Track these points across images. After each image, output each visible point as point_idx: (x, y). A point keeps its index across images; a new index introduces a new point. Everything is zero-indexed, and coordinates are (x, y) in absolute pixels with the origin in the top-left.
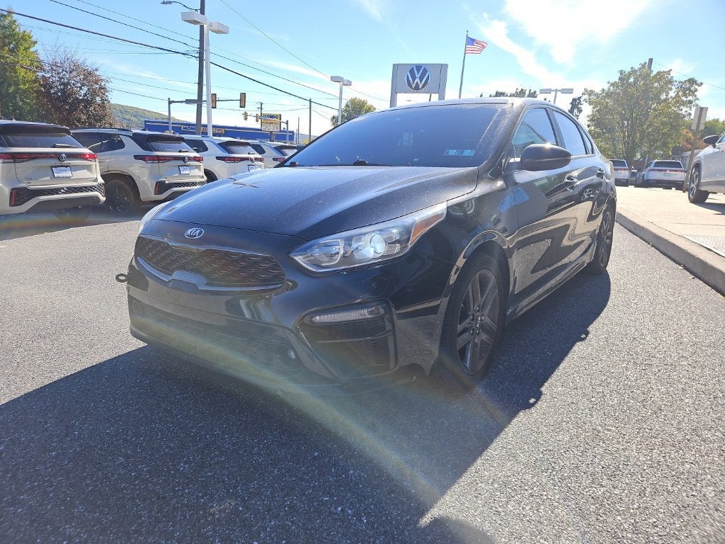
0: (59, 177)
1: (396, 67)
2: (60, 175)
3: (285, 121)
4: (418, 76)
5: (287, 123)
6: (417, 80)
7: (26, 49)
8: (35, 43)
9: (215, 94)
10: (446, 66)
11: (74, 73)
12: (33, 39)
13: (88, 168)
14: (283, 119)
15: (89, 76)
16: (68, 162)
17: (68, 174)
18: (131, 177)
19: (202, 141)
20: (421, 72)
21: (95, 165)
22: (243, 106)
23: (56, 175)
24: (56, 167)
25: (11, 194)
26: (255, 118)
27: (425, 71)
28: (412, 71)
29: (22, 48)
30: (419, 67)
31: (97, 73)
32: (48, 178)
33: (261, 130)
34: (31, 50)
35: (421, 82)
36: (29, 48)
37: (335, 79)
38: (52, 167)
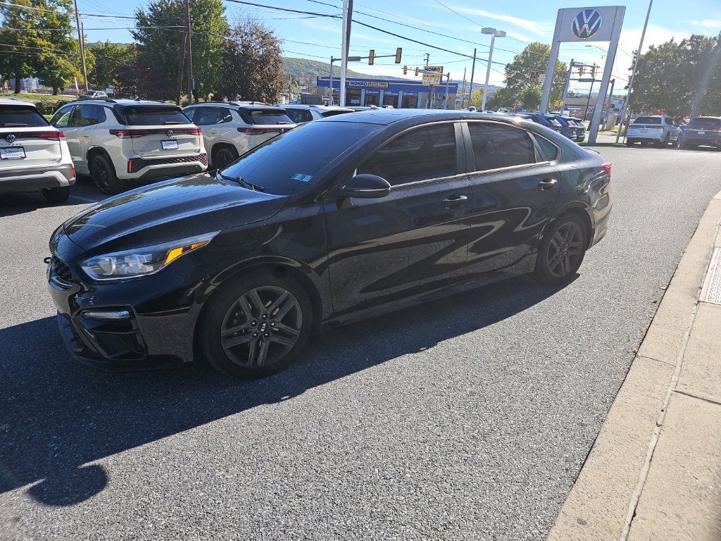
0: (166, 149)
1: (561, 12)
2: (168, 147)
3: (446, 74)
4: (587, 21)
5: (448, 76)
6: (586, 26)
7: (216, 16)
8: (225, 9)
9: (373, 51)
10: (624, 8)
11: (254, 36)
12: (223, 6)
13: (193, 141)
14: (445, 72)
15: (266, 39)
16: (175, 137)
17: (175, 146)
18: (233, 146)
19: (309, 111)
20: (590, 17)
21: (200, 138)
22: (398, 62)
23: (164, 148)
24: (165, 141)
25: (129, 163)
26: (414, 72)
27: (596, 15)
28: (580, 17)
29: (213, 15)
30: (588, 11)
31: (273, 35)
32: (158, 150)
33: (421, 83)
34: (222, 16)
35: (590, 28)
36: (220, 14)
37: (486, 31)
38: (162, 141)
